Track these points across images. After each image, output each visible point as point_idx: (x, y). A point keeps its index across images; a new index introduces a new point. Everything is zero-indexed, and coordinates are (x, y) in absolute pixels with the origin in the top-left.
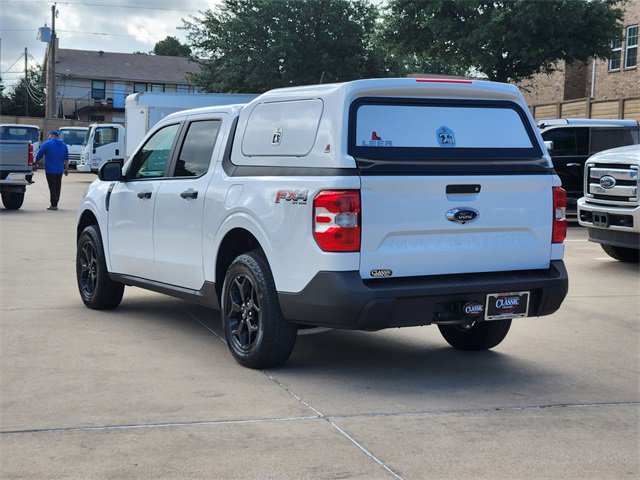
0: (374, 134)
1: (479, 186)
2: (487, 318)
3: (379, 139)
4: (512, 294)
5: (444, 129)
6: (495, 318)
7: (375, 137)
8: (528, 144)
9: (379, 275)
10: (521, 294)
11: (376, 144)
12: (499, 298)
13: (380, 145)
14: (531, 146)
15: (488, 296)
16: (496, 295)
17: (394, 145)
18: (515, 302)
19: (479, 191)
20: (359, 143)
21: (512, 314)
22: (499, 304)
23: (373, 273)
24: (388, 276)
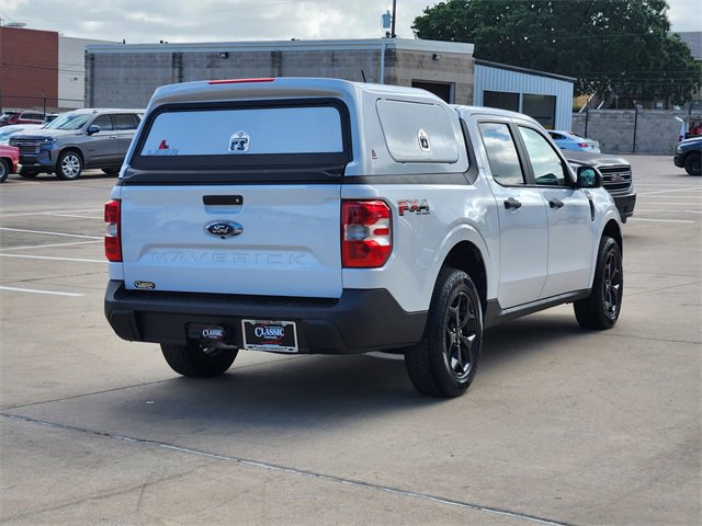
0: (164, 142)
1: (241, 198)
2: (246, 346)
3: (166, 147)
4: (272, 322)
6: (256, 348)
7: (164, 146)
8: (339, 148)
9: (142, 287)
10: (284, 323)
11: (163, 152)
12: (257, 325)
13: (166, 154)
14: (342, 150)
15: (243, 321)
16: (253, 322)
19: (241, 203)
20: (144, 153)
21: (277, 346)
22: (259, 332)
23: (137, 283)
24: (151, 289)
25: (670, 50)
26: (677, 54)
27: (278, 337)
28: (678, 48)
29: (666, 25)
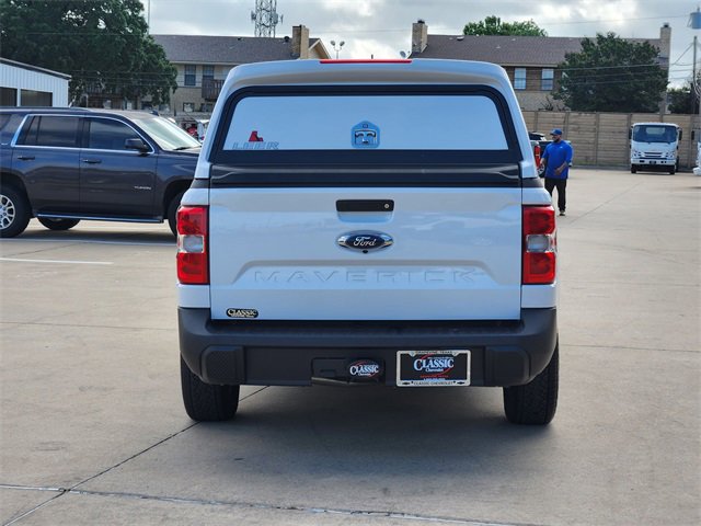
0: (254, 134)
1: (391, 203)
2: (400, 383)
3: (260, 140)
4: (439, 352)
5: (365, 125)
6: (412, 384)
7: (255, 137)
8: (502, 145)
10: (456, 353)
11: (255, 146)
12: (417, 357)
13: (261, 148)
14: (505, 147)
15: (399, 353)
16: (412, 353)
17: (280, 148)
18: (447, 363)
19: (391, 209)
20: (228, 146)
21: (443, 380)
22: (420, 365)
23: (230, 312)
24: (252, 318)
25: (147, 51)
26: (154, 55)
27: (445, 369)
28: (155, 50)
29: (144, 27)
